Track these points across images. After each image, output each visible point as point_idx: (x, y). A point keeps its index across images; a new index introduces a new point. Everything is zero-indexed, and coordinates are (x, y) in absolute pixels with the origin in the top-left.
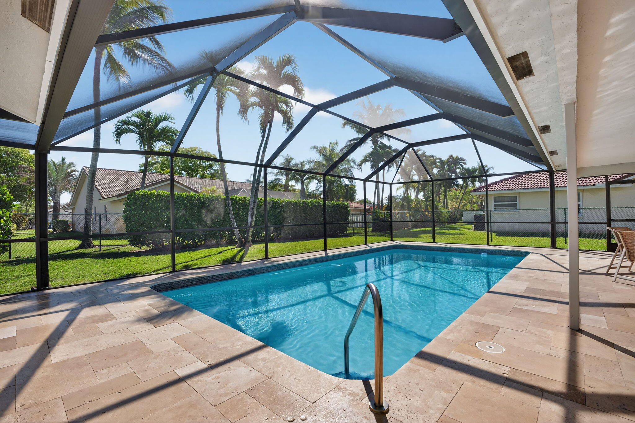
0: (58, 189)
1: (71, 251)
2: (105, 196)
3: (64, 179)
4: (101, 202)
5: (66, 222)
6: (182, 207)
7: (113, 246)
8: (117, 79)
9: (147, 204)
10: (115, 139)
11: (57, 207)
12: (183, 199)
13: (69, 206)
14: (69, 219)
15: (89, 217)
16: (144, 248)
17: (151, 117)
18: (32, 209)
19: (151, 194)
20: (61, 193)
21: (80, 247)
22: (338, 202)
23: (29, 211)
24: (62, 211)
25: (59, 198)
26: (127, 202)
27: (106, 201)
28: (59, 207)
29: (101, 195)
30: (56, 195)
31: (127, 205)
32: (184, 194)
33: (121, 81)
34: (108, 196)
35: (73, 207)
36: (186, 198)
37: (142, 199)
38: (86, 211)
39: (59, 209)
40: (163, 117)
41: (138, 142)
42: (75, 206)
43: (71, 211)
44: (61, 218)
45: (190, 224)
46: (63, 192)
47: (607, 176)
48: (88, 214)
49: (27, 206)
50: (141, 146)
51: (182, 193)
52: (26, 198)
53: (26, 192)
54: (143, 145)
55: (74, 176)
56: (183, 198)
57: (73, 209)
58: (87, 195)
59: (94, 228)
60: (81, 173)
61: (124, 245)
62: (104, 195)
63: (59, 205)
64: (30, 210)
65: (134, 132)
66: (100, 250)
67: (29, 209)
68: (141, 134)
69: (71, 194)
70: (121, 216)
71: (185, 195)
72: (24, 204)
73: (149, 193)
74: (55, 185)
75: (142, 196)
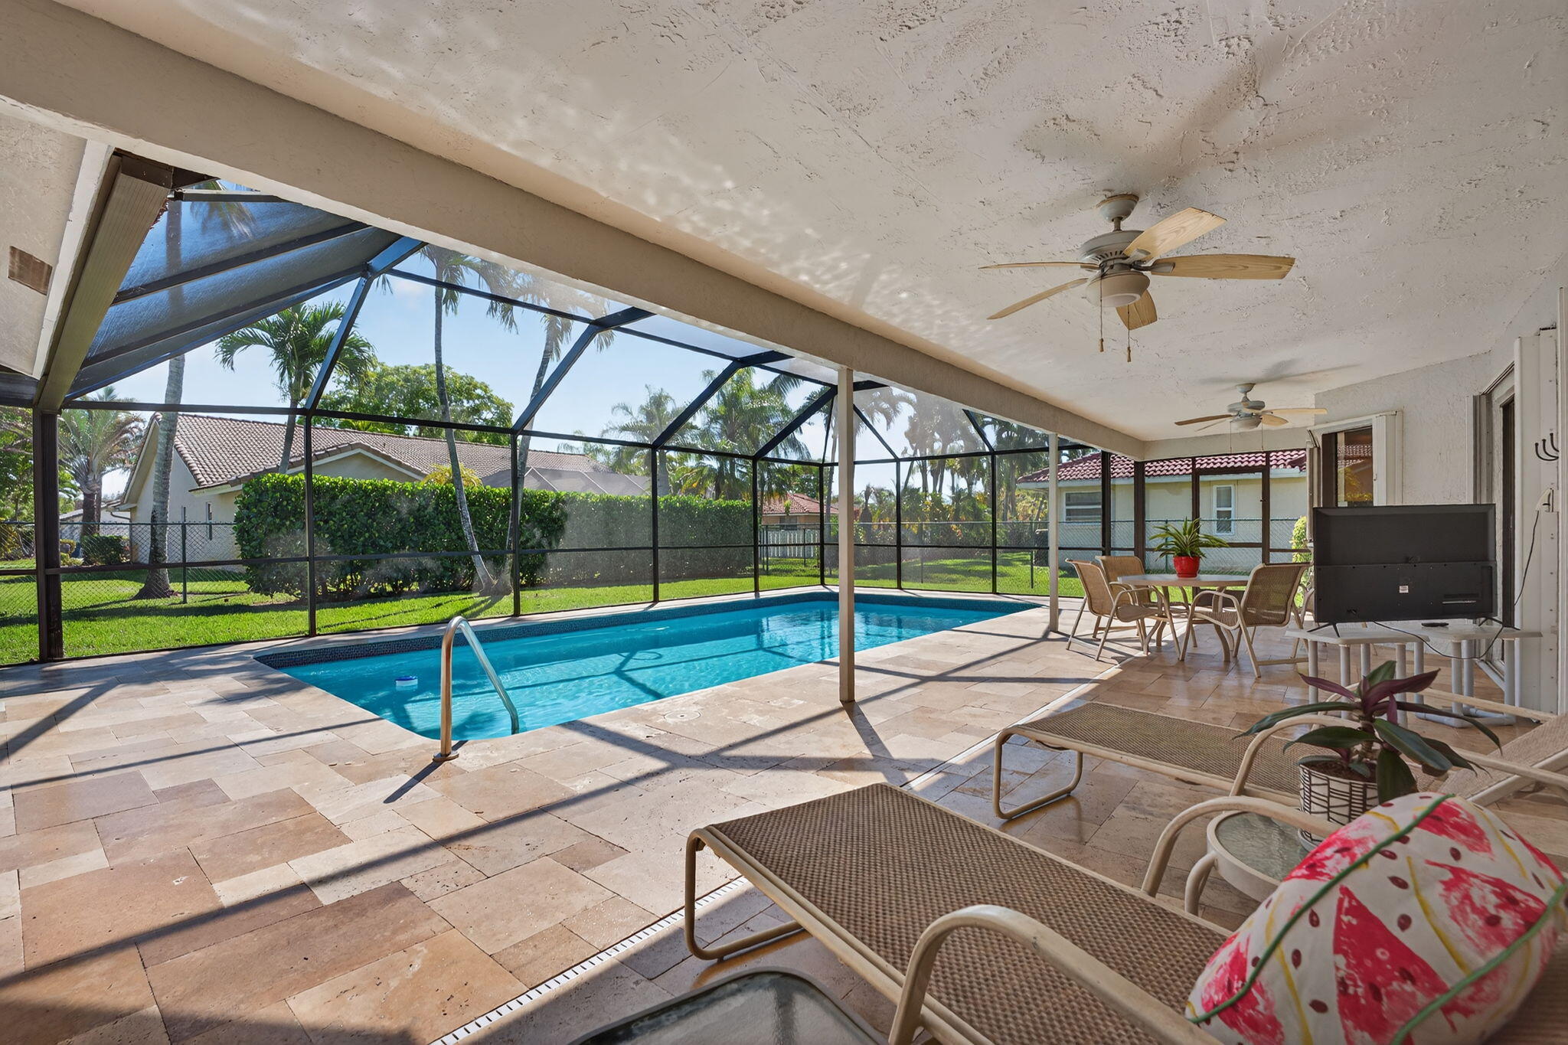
0: (96, 462)
1: (118, 602)
2: (205, 483)
3: (110, 438)
4: (196, 495)
5: (114, 543)
6: (362, 511)
7: (216, 593)
8: (226, 226)
9: (285, 503)
10: (221, 357)
11: (91, 506)
12: (366, 493)
13: (122, 503)
14: (125, 534)
15: (159, 531)
16: (280, 598)
17: (305, 310)
18: (28, 510)
19: (294, 482)
20: (101, 471)
21: (141, 595)
22: (730, 502)
23: (22, 514)
24: (105, 516)
25: (100, 483)
26: (244, 498)
27: (207, 493)
28: (100, 504)
29: (197, 481)
30: (89, 476)
31: (245, 506)
32: (367, 482)
33: (235, 232)
34: (214, 482)
35: (134, 505)
36: (373, 491)
37: (275, 492)
38: (153, 518)
39: (99, 509)
40: (331, 310)
41: (276, 365)
42: (136, 502)
43: (128, 515)
44: (104, 532)
45: (382, 546)
46: (108, 468)
47: (1194, 459)
48: (157, 523)
49: (16, 501)
50: (282, 375)
51: (363, 481)
52: (13, 482)
53: (15, 467)
54: (286, 372)
55: (135, 430)
56: (365, 491)
57: (132, 510)
58: (156, 483)
59: (172, 553)
60: (150, 425)
61: (239, 590)
62: (203, 479)
63: (99, 500)
64: (25, 512)
65: (266, 344)
66: (185, 602)
67: (24, 508)
68: (279, 348)
69: (128, 474)
70: (230, 530)
71: (371, 484)
72: (10, 497)
73: (289, 481)
74: (88, 454)
75: (274, 486)
